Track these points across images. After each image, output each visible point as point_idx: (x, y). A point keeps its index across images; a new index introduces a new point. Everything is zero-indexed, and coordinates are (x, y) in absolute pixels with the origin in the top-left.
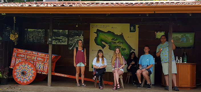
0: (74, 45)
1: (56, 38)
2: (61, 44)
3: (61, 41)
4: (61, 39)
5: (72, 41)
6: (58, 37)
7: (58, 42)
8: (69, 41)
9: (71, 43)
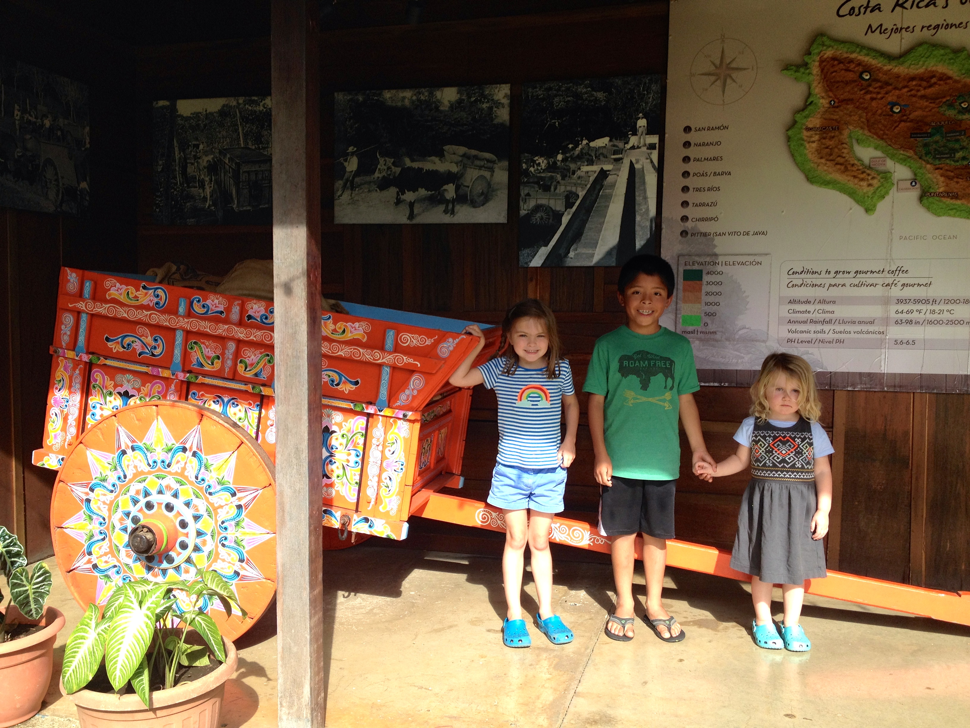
0: (565, 220)
1: (408, 163)
2: (447, 219)
3: (450, 191)
4: (451, 177)
5: (546, 188)
6: (424, 154)
7: (421, 200)
8: (524, 191)
9: (538, 208)
